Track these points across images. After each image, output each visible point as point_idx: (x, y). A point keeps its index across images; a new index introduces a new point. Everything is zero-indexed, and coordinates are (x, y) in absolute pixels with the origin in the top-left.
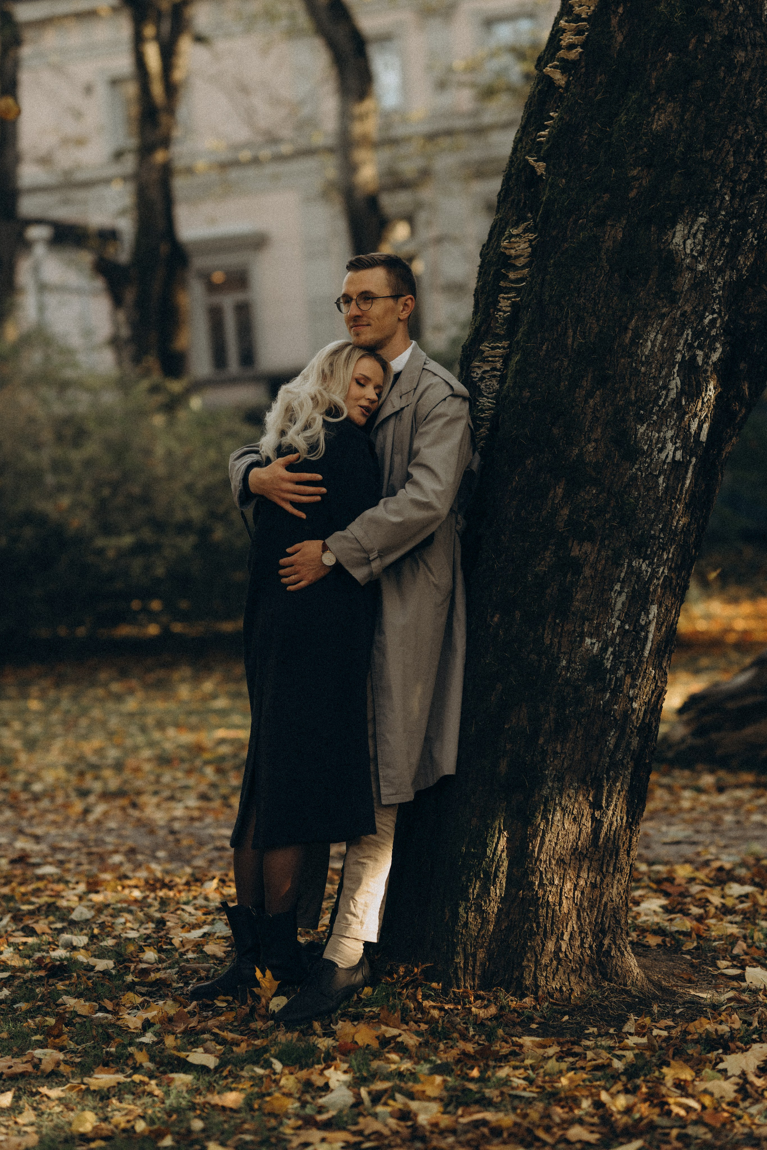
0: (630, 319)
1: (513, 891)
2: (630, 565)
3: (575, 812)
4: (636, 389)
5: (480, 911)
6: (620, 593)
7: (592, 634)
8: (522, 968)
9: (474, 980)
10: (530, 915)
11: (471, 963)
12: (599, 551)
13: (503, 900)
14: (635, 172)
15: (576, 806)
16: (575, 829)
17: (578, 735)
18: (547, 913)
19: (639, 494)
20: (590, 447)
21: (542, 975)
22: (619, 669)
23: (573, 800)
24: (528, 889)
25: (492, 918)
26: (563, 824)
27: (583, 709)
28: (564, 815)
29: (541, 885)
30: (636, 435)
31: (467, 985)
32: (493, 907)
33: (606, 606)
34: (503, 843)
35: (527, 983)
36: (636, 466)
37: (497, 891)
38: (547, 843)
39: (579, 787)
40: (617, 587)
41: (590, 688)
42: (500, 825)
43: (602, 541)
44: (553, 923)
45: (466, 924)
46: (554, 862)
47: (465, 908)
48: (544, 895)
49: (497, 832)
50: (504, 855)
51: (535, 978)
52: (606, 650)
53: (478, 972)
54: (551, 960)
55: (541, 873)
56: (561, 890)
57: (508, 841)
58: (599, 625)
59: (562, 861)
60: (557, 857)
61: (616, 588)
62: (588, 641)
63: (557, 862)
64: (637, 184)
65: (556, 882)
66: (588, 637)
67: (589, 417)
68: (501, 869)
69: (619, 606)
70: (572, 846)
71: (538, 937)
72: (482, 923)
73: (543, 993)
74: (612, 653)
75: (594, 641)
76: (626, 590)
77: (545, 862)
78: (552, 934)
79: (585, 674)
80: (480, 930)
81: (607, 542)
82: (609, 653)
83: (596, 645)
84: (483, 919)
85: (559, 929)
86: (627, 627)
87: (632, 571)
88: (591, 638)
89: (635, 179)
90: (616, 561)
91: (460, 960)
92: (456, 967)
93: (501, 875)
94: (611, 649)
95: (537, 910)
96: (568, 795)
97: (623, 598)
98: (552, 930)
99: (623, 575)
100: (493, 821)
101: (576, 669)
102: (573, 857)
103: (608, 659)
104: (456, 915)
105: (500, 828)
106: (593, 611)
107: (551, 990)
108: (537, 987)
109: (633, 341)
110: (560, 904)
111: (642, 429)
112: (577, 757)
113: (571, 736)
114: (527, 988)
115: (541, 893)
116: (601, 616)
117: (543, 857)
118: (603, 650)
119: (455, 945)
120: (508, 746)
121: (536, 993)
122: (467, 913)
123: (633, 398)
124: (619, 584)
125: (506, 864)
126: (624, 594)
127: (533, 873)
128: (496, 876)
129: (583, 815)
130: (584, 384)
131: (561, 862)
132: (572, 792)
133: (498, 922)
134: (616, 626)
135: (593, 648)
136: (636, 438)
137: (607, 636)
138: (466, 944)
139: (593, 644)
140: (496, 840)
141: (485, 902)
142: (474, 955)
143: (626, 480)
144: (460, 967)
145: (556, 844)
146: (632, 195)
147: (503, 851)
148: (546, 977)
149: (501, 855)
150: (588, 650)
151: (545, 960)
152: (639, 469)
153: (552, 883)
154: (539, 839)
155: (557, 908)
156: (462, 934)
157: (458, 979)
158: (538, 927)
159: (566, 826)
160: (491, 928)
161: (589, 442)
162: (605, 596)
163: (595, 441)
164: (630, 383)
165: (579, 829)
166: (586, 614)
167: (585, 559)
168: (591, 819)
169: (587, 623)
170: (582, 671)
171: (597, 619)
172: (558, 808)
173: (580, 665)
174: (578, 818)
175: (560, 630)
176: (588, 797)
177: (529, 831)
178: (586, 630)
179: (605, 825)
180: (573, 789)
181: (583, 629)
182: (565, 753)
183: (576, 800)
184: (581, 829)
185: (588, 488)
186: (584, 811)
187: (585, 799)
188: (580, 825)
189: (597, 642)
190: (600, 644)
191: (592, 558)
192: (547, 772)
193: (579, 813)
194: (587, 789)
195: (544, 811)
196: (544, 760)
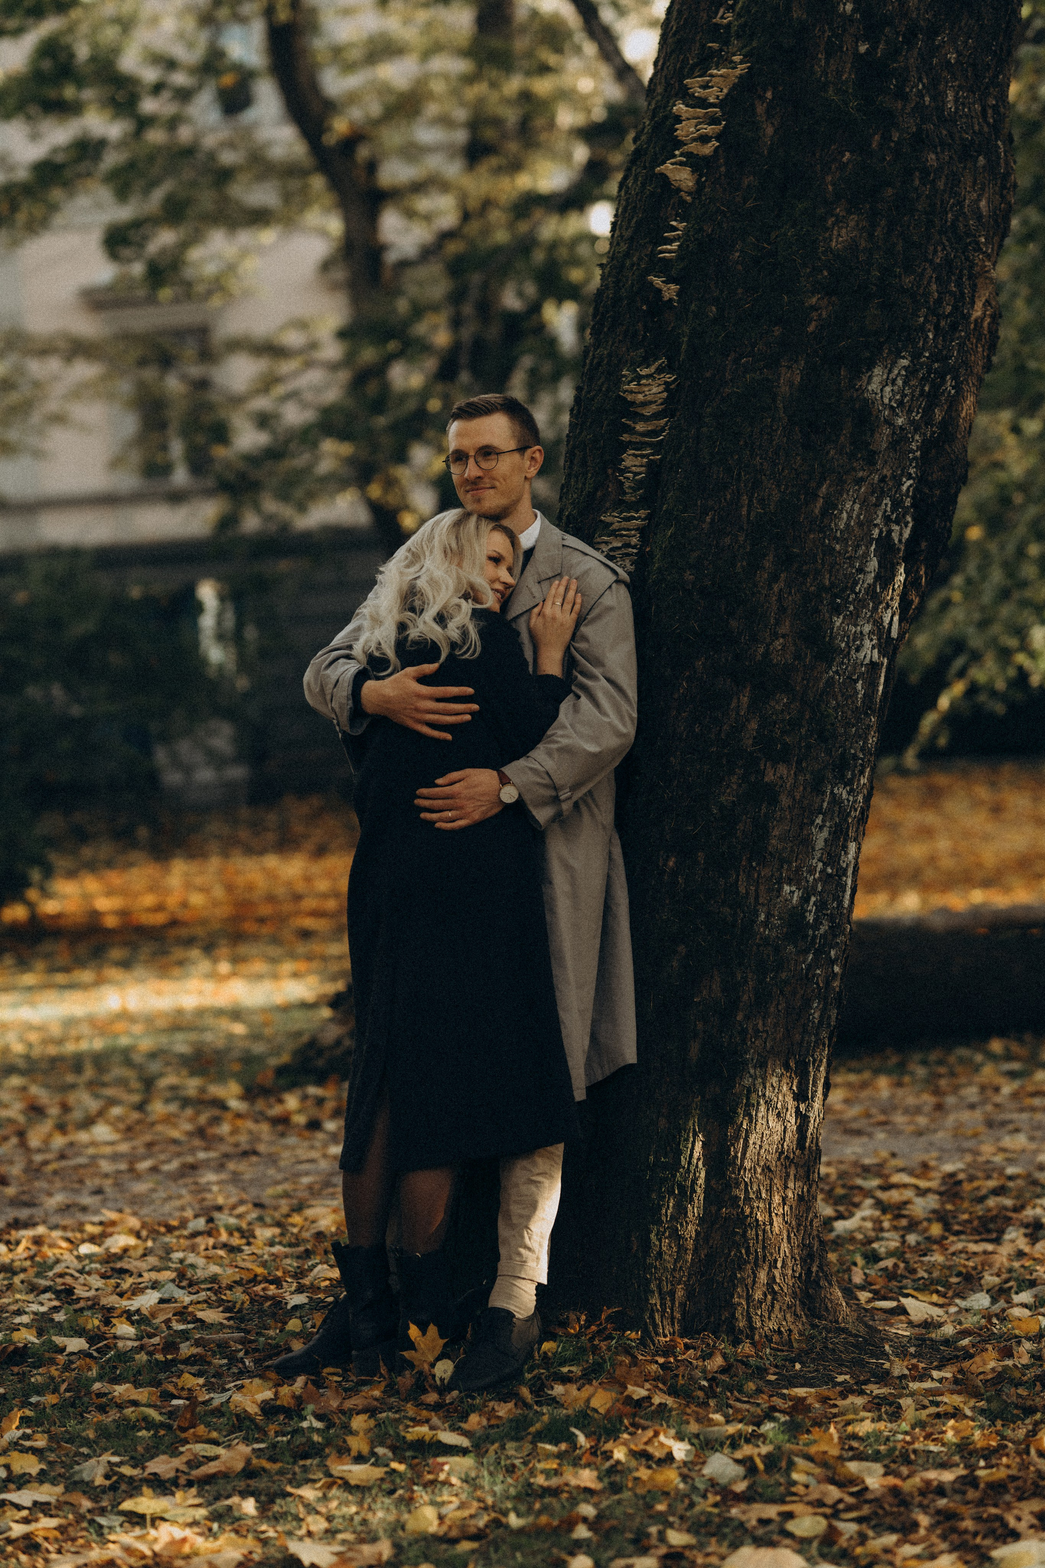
0: (819, 486)
1: (713, 1209)
2: (832, 792)
3: (779, 1105)
4: (830, 572)
5: (676, 1236)
6: (822, 828)
7: (791, 880)
8: (733, 1307)
9: (673, 1324)
10: (737, 1238)
11: (669, 1303)
12: (796, 775)
13: (702, 1220)
14: (814, 300)
16: (779, 1127)
17: (780, 1007)
18: (757, 1235)
19: (838, 704)
20: (778, 644)
21: (756, 1314)
22: (821, 923)
23: (777, 1091)
24: (732, 1206)
25: (690, 1244)
26: (767, 1121)
27: (784, 975)
28: (768, 1110)
29: (748, 1199)
30: (832, 629)
31: (667, 1332)
32: (690, 1230)
33: (807, 843)
34: (699, 1149)
35: (741, 1325)
36: (834, 669)
37: (694, 1210)
38: (751, 1146)
39: (783, 1074)
40: (819, 821)
41: (791, 948)
42: (694, 1125)
43: (799, 762)
44: (764, 1248)
45: (660, 1254)
46: (759, 1170)
47: (657, 1235)
48: (751, 1213)
49: (691, 1135)
51: (749, 1319)
52: (808, 899)
53: (678, 1315)
54: (765, 1295)
55: (746, 1183)
56: (770, 1204)
57: (705, 1145)
58: (799, 869)
59: (769, 1168)
60: (762, 1163)
62: (787, 888)
63: (763, 1170)
64: (815, 315)
65: (764, 1195)
66: (786, 884)
67: (774, 607)
68: (697, 1182)
69: (820, 844)
70: (778, 1148)
71: (749, 1267)
72: (678, 1252)
73: (761, 1336)
74: (815, 904)
75: (794, 888)
76: (828, 824)
77: (750, 1170)
78: (764, 1262)
79: (785, 931)
80: (676, 1261)
81: (804, 765)
82: (811, 903)
83: (796, 895)
84: (680, 1247)
85: (772, 1254)
86: (829, 870)
87: (835, 800)
88: (790, 884)
89: (814, 308)
90: (817, 787)
91: (655, 1300)
92: (652, 1310)
93: (699, 1190)
94: (813, 899)
95: (745, 1232)
96: (772, 1085)
97: (825, 834)
98: (765, 1257)
99: (825, 805)
100: (686, 1121)
101: (776, 925)
102: (778, 1163)
103: (811, 911)
104: (646, 1245)
105: (694, 1129)
106: (793, 850)
107: (769, 1333)
108: (752, 1328)
109: (824, 512)
110: (771, 1224)
111: (838, 621)
112: (780, 1035)
113: (772, 1010)
114: (741, 1332)
115: (748, 1211)
116: (800, 857)
117: (748, 1164)
118: (805, 899)
119: (649, 1282)
120: (699, 1025)
121: (752, 1338)
122: (660, 1241)
123: (827, 583)
124: (821, 817)
125: (703, 1175)
126: (826, 829)
127: (737, 1185)
128: (694, 1191)
129: (787, 1109)
130: (766, 564)
131: (767, 1169)
133: (696, 1250)
134: (818, 869)
135: (792, 898)
136: (832, 633)
137: (808, 881)
138: (660, 1280)
139: (792, 892)
140: (690, 1145)
141: (682, 1225)
142: (672, 1293)
143: (821, 685)
144: (658, 1310)
145: (761, 1147)
146: (811, 328)
147: (699, 1159)
148: (761, 1316)
149: (697, 1164)
150: (788, 900)
151: (758, 1295)
152: (837, 672)
153: (759, 1197)
154: (742, 1141)
155: (768, 1227)
156: (656, 1267)
157: (655, 1326)
158: (748, 1252)
159: (771, 1124)
160: (689, 1257)
161: (776, 638)
162: (805, 832)
163: (783, 636)
164: (823, 564)
165: (783, 1128)
166: (784, 855)
167: (782, 785)
168: (794, 1115)
169: (785, 867)
170: (781, 926)
171: (796, 861)
172: (761, 1101)
173: (779, 919)
174: (783, 1112)
175: (756, 876)
176: (792, 1086)
177: (730, 1131)
178: (784, 875)
179: (812, 1121)
180: (776, 1076)
181: (781, 873)
182: (767, 1031)
183: (780, 1091)
184: (785, 1128)
185: (778, 695)
186: (789, 1104)
187: (789, 1088)
188: (784, 1122)
189: (798, 890)
190: (801, 893)
191: (788, 784)
192: (748, 1057)
193: (783, 1107)
194: (791, 1077)
195: (746, 1105)
196: (744, 1041)
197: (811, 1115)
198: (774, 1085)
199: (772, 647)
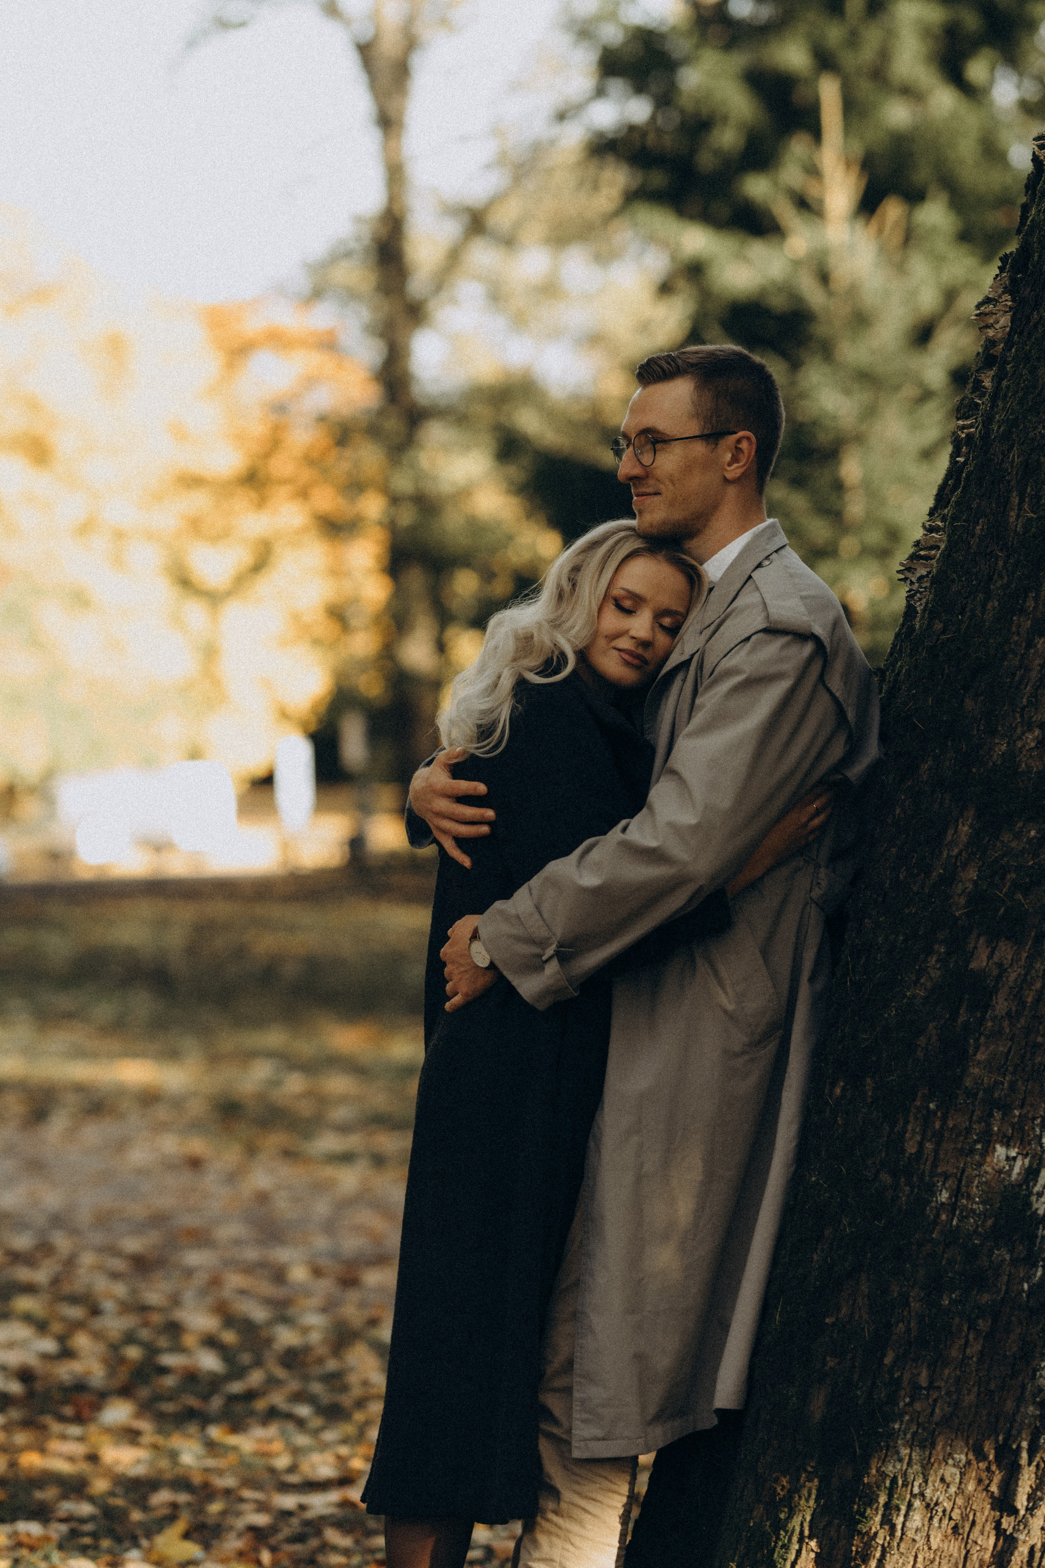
3: (956, 1515)
7: (1009, 1139)
12: (1031, 958)
15: (960, 1501)
16: (954, 1548)
17: (968, 1351)
20: (1031, 738)
23: (953, 1489)
26: (928, 1536)
27: (983, 1299)
28: (931, 1518)
39: (969, 1463)
41: (1001, 1253)
42: (802, 1522)
49: (795, 1539)
52: (1034, 1174)
57: (818, 1559)
58: (1025, 1120)
62: (1001, 1151)
66: (1002, 1144)
67: (1034, 674)
75: (1013, 1153)
79: (990, 1222)
82: (1042, 1181)
83: (1019, 1162)
88: (1008, 1146)
96: (942, 1480)
100: (790, 1517)
101: (973, 1211)
103: (1038, 1196)
105: (802, 1532)
106: (1013, 1087)
112: (969, 1399)
113: (954, 1353)
116: (1029, 1100)
118: (1031, 1174)
120: (831, 1363)
129: (973, 1523)
132: (951, 1472)
135: (1012, 1168)
137: (1041, 1144)
139: (1010, 1160)
150: (1000, 1172)
154: (873, 1563)
159: (935, 1543)
161: (1030, 729)
165: (964, 1552)
166: (996, 1095)
167: (999, 977)
168: (993, 1532)
169: (997, 1115)
170: (985, 1215)
171: (1022, 1107)
172: (917, 1503)
173: (981, 1202)
174: (963, 1527)
175: (937, 1125)
176: (988, 1485)
177: (856, 1545)
178: (996, 1129)
179: (1021, 1549)
180: (954, 1466)
181: (989, 1126)
182: (939, 1388)
183: (960, 1490)
184: (968, 1552)
185: (1020, 824)
186: (978, 1514)
187: (980, 1488)
188: (967, 1543)
189: (1020, 1157)
190: (1027, 1161)
191: (1013, 976)
192: (897, 1426)
193: (964, 1517)
194: (988, 1469)
195: (887, 1506)
196: (893, 1399)
197: (1022, 1537)
198: (948, 1479)
199: (1019, 744)
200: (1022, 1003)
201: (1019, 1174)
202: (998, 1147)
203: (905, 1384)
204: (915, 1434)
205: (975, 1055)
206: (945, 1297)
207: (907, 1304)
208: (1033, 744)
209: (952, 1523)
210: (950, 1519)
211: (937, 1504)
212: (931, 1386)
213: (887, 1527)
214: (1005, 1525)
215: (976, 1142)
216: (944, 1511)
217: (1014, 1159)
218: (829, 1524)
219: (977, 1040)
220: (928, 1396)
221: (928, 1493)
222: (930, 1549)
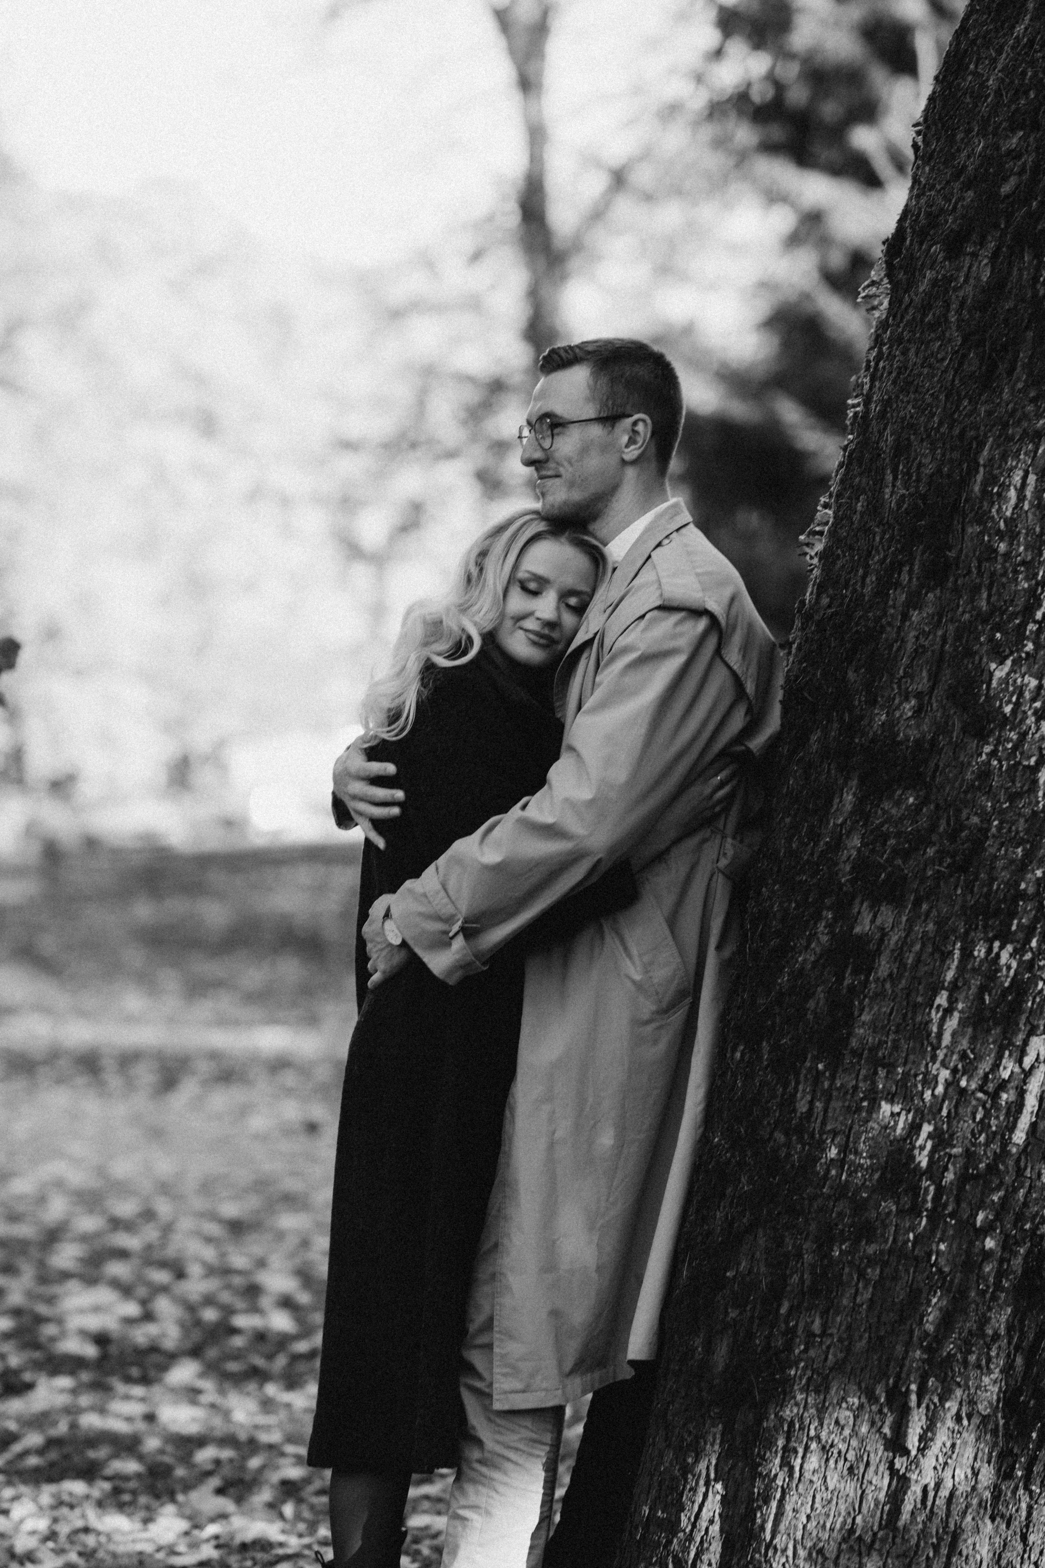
2: (970, 954)
3: (851, 1456)
4: (990, 589)
6: (948, 1012)
7: (894, 1096)
12: (911, 922)
15: (854, 1443)
16: (850, 1488)
17: (858, 1300)
19: (994, 806)
20: (908, 708)
22: (946, 1168)
23: (847, 1432)
26: (825, 1477)
27: (871, 1249)
28: (827, 1460)
30: (989, 684)
34: (713, 1506)
36: (988, 748)
39: (861, 1407)
40: (941, 1000)
41: (888, 1205)
42: (708, 1468)
43: (915, 904)
49: (702, 1482)
50: (715, 1529)
52: (919, 1128)
57: (724, 1501)
58: (907, 1077)
61: (938, 1001)
62: (886, 1108)
63: (810, 1554)
66: (887, 1100)
67: (910, 646)
68: (705, 1558)
69: (948, 1037)
70: (844, 1523)
74: (933, 1138)
75: (897, 1109)
76: (960, 1006)
79: (876, 1176)
81: (925, 907)
82: (926, 1136)
83: (903, 1118)
86: (963, 1083)
87: (973, 968)
88: (892, 1102)
90: (939, 946)
94: (927, 1128)
96: (837, 1422)
97: (954, 1022)
99: (950, 974)
100: (697, 1461)
101: (861, 1166)
102: (844, 1546)
103: (922, 1148)
105: (708, 1475)
106: (896, 1047)
112: (861, 1345)
113: (845, 1302)
116: (912, 1057)
117: (780, 1541)
118: (914, 1128)
120: (733, 1314)
124: (945, 994)
126: (956, 1015)
129: (868, 1464)
130: (905, 577)
132: (845, 1415)
135: (896, 1123)
136: (988, 689)
137: (923, 1099)
139: (895, 1116)
140: (700, 1499)
143: (968, 775)
147: (711, 1522)
149: (707, 1529)
150: (886, 1127)
154: (774, 1505)
159: (832, 1483)
161: (907, 699)
162: (919, 1019)
163: (919, 695)
164: (980, 574)
165: (859, 1492)
166: (880, 1054)
167: (881, 940)
168: (887, 1473)
169: (882, 1073)
170: (872, 1169)
171: (905, 1064)
172: (814, 1446)
173: (871, 1157)
174: (858, 1468)
175: (826, 1084)
176: (881, 1427)
177: (758, 1487)
178: (881, 1086)
179: (913, 1488)
180: (847, 1408)
181: (874, 1083)
182: (831, 1335)
183: (855, 1432)
184: (863, 1492)
185: (899, 792)
186: (872, 1455)
187: (874, 1430)
188: (862, 1483)
189: (904, 1113)
190: (910, 1116)
191: (895, 938)
192: (793, 1373)
193: (859, 1458)
194: (880, 1412)
195: (785, 1449)
196: (789, 1347)
197: (914, 1477)
198: (842, 1422)
199: (897, 714)
200: (902, 965)
201: (903, 1129)
202: (883, 1103)
203: (800, 1332)
204: (809, 1379)
205: (860, 1015)
206: (835, 1248)
207: (800, 1256)
208: (910, 714)
209: (848, 1465)
210: (846, 1460)
211: (832, 1446)
212: (824, 1334)
213: (786, 1469)
214: (897, 1465)
215: (862, 1100)
216: (840, 1453)
217: (899, 1114)
218: (733, 1467)
219: (861, 1003)
220: (821, 1343)
221: (824, 1435)
222: (827, 1489)
